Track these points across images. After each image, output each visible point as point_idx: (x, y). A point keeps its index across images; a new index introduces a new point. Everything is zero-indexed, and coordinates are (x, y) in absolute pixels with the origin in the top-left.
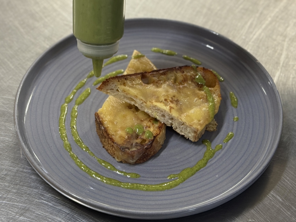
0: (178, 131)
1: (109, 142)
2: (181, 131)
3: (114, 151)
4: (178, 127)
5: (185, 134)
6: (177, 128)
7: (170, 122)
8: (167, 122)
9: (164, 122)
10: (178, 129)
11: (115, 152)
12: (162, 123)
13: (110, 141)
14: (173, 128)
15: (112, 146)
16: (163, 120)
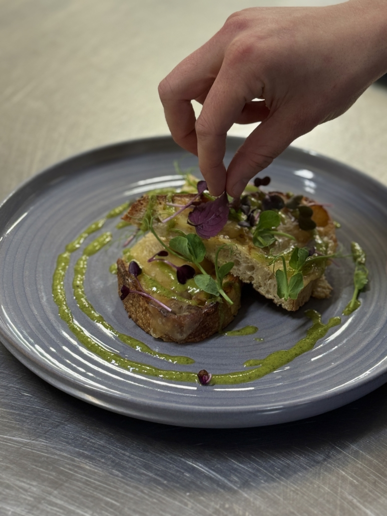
0: (262, 291)
1: (141, 303)
2: (268, 292)
3: (149, 320)
4: (262, 284)
5: (274, 296)
6: (260, 286)
7: (248, 275)
8: (244, 275)
9: (239, 274)
10: (262, 288)
11: (151, 321)
12: (235, 276)
13: (142, 300)
14: (255, 286)
15: (146, 309)
16: (237, 270)
